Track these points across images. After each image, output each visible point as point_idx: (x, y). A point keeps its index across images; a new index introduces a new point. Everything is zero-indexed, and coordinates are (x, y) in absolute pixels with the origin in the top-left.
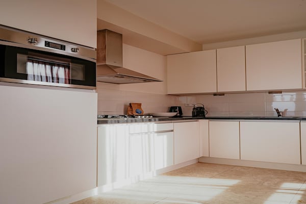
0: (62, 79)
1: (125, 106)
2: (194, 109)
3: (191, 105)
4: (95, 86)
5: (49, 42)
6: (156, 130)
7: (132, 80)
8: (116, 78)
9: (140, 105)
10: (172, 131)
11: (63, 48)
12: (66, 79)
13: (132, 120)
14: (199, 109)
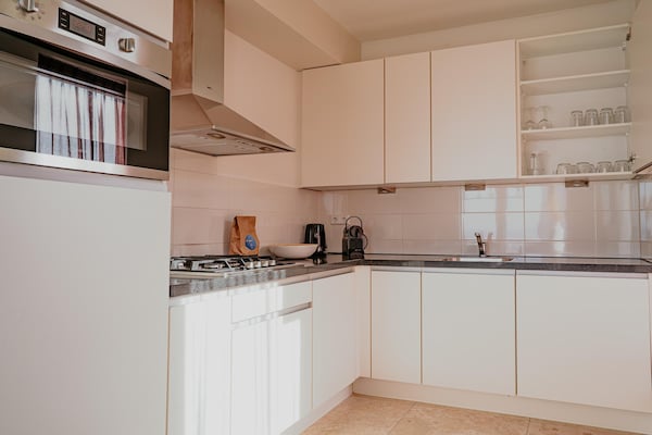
0: (111, 146)
1: (227, 223)
2: (346, 231)
3: (340, 221)
4: (167, 170)
5: (69, 14)
6: (281, 308)
7: (240, 147)
8: (210, 139)
9: (252, 220)
10: (309, 305)
11: (100, 35)
12: (118, 147)
13: (237, 279)
14: (353, 232)
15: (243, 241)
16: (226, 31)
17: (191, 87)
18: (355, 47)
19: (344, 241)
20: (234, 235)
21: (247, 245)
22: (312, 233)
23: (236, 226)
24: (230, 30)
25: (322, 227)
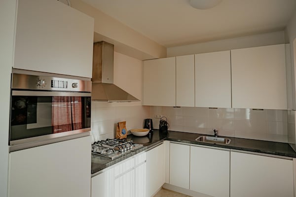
15: (121, 132)
16: (114, 52)
17: (101, 80)
18: (165, 51)
19: (160, 126)
20: (118, 129)
21: (123, 133)
22: (147, 124)
23: (118, 126)
24: (117, 52)
25: (151, 120)
